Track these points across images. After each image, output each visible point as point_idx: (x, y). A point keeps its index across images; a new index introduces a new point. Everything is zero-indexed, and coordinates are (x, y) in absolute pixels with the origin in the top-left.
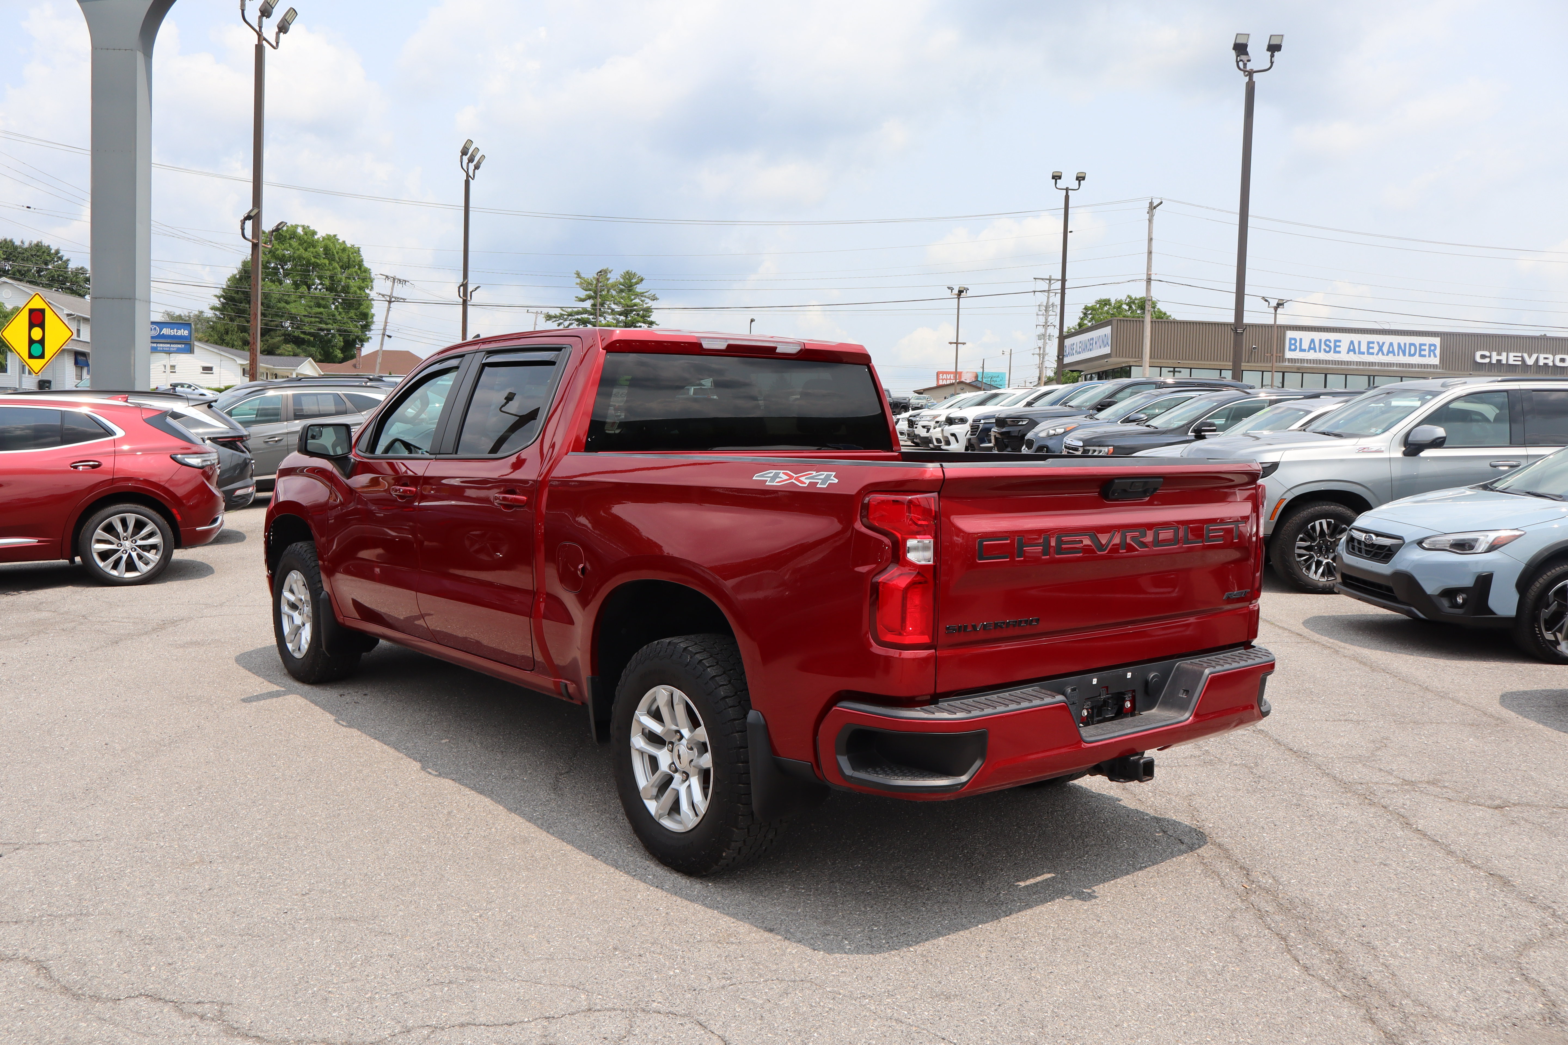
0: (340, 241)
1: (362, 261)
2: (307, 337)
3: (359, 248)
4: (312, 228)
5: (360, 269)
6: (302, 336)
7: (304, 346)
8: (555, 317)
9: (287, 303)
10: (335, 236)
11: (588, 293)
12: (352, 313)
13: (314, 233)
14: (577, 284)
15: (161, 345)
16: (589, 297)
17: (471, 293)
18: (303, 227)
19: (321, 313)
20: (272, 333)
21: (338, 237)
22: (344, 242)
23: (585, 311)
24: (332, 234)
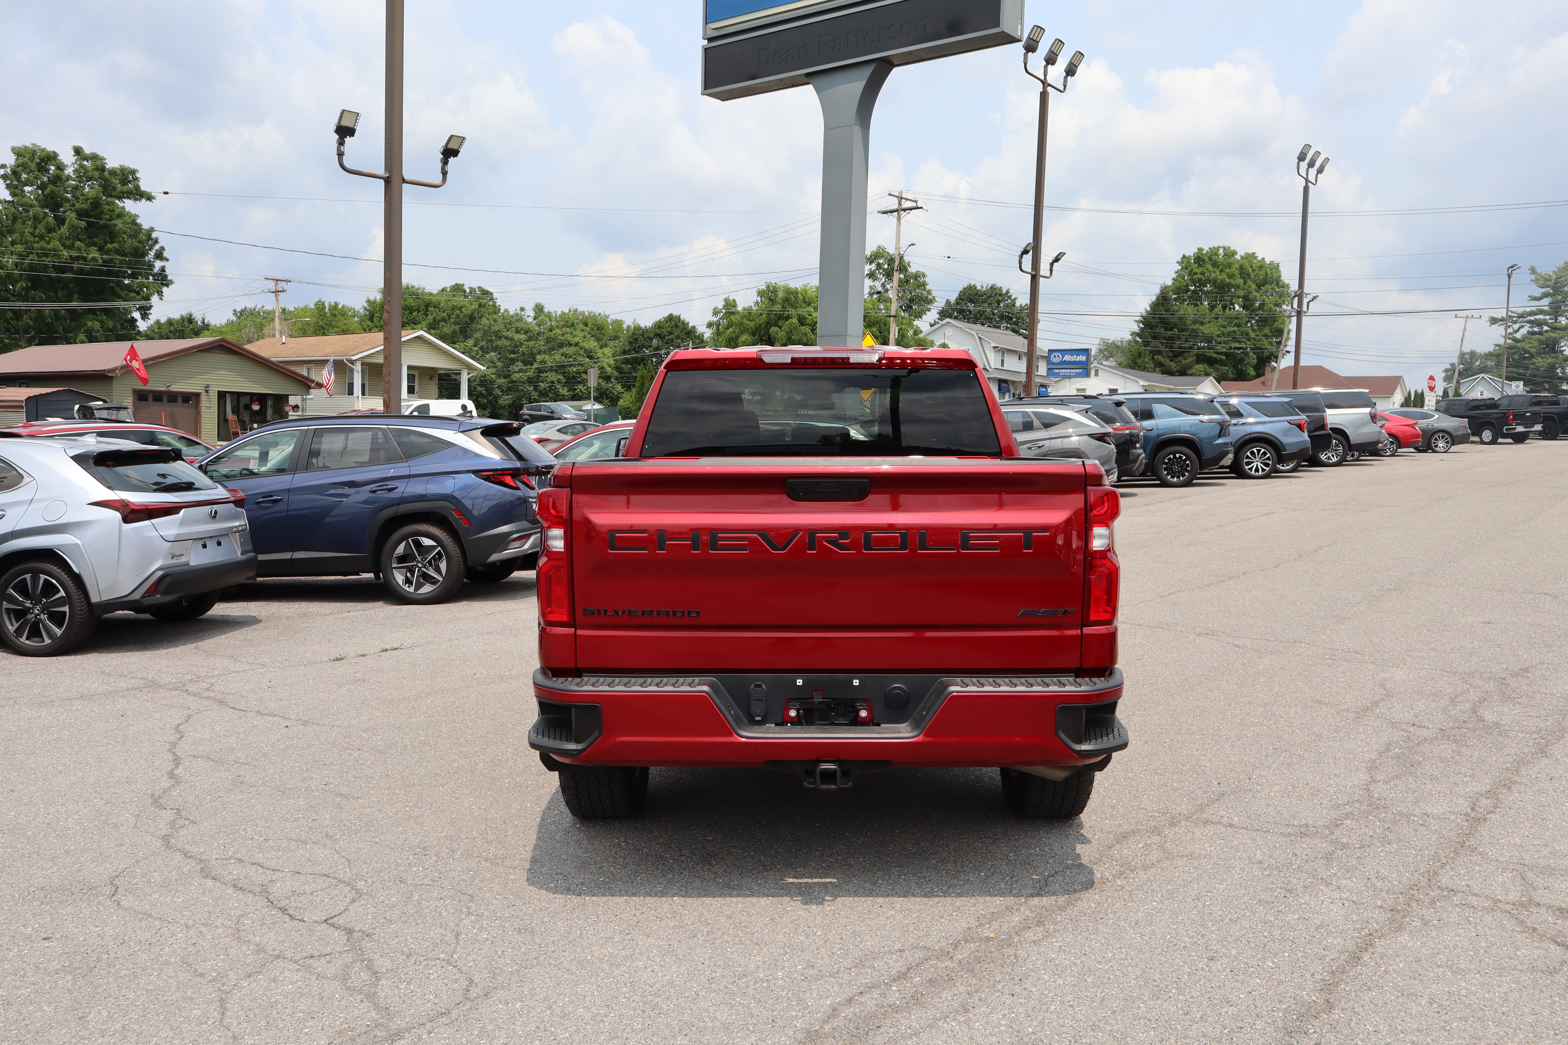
0: (1259, 258)
1: (1280, 276)
2: (1219, 357)
3: (1278, 264)
4: (1232, 249)
5: (1277, 285)
6: (1214, 355)
7: (1217, 366)
8: (1501, 320)
9: (1202, 324)
10: (1254, 254)
11: (1543, 290)
12: (1267, 331)
13: (1234, 253)
14: (1532, 280)
15: (1063, 371)
16: (1546, 295)
17: (1308, 303)
18: (1224, 248)
19: (1234, 332)
20: (1186, 354)
21: (1256, 255)
22: (1263, 259)
23: (1541, 312)
24: (1250, 252)
